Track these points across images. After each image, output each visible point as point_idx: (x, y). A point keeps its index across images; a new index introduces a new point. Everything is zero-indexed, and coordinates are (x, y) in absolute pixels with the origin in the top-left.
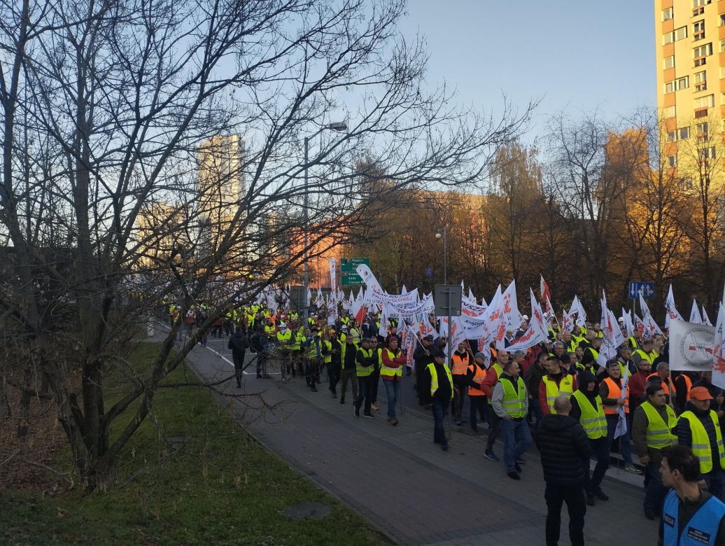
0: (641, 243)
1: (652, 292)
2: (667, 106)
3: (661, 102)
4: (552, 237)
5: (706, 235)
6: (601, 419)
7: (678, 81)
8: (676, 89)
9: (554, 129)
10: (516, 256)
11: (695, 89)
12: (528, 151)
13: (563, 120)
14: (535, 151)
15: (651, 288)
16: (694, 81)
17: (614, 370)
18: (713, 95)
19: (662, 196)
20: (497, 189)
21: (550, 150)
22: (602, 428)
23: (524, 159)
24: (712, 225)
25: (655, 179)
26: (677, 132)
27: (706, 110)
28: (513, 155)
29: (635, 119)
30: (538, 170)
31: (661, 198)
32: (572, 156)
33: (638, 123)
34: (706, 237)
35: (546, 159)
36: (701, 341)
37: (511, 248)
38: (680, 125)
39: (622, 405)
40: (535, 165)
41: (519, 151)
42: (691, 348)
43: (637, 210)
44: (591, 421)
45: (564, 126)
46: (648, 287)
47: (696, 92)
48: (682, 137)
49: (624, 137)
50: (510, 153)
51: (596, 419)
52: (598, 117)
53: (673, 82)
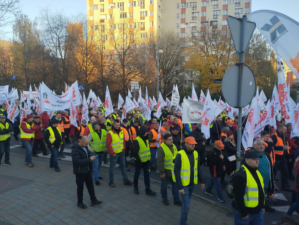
0: (80, 69)
1: (83, 88)
2: (90, 15)
3: (88, 13)
4: (44, 63)
5: (102, 67)
6: (148, 151)
7: (94, 6)
8: (93, 9)
9: (44, 15)
10: (27, 71)
11: (100, 11)
12: (32, 23)
13: (48, 12)
14: (35, 23)
15: (83, 87)
16: (100, 7)
17: (156, 126)
18: (106, 14)
19: (88, 51)
20: (17, 39)
21: (42, 24)
22: (149, 156)
23: (30, 27)
24: (104, 64)
25: (85, 44)
26: (94, 27)
27: (104, 20)
28: (25, 24)
29: (78, 18)
30: (37, 33)
31: (87, 52)
32: (52, 29)
33: (79, 20)
34: (102, 68)
35: (41, 28)
36: (196, 109)
37: (25, 68)
38: (95, 24)
39: (159, 141)
40: (36, 30)
41: (28, 23)
42: (192, 113)
43: (79, 56)
44: (143, 153)
45: (48, 15)
46: (82, 86)
47: (100, 12)
48: (96, 29)
49: (74, 25)
50: (23, 22)
51: (146, 152)
52: (63, 14)
53: (92, 6)
